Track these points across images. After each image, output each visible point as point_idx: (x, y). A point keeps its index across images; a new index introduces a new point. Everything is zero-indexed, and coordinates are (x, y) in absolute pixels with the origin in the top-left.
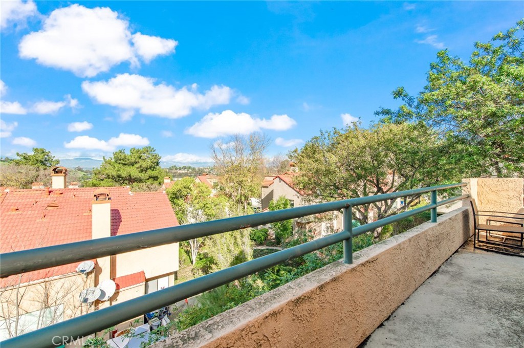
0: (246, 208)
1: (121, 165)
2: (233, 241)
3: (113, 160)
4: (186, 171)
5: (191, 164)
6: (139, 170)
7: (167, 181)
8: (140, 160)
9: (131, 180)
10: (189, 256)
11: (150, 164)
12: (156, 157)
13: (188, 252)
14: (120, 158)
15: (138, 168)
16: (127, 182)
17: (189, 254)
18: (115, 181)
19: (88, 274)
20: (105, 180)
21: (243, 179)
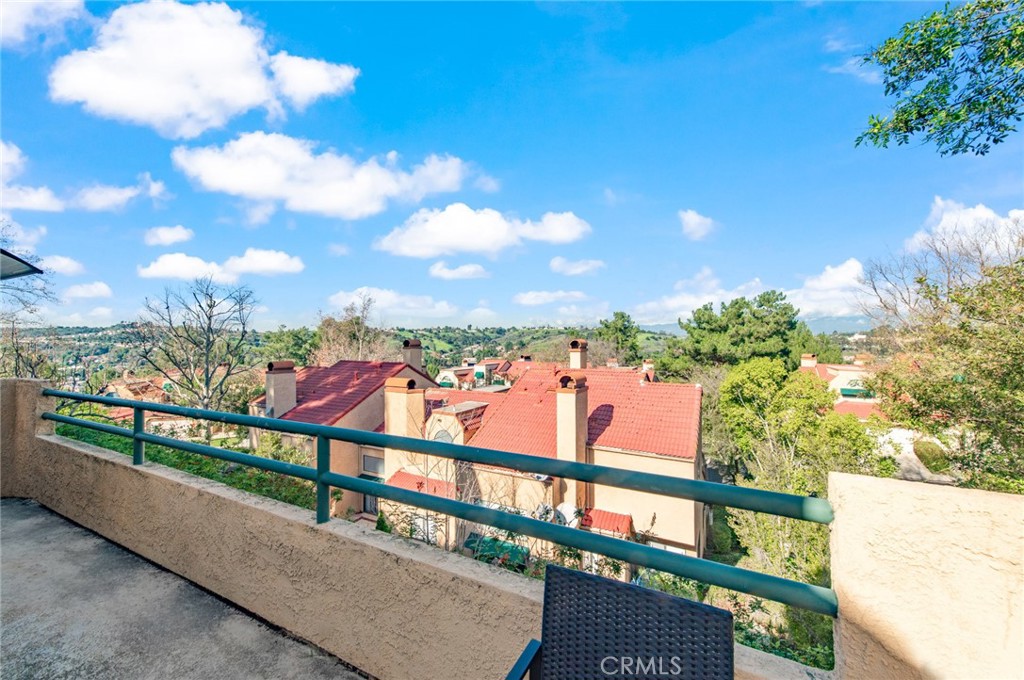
1: (704, 331)
3: (693, 324)
14: (703, 318)
20: (681, 357)
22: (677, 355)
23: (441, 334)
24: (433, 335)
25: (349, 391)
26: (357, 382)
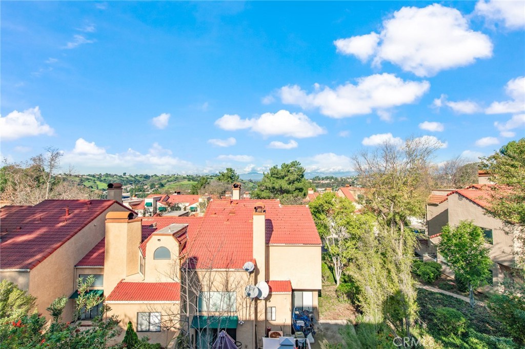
0: (402, 231)
1: (275, 178)
2: (385, 273)
3: (270, 175)
4: (328, 181)
5: (333, 174)
6: (288, 182)
7: (310, 192)
8: (289, 173)
9: (282, 191)
10: (332, 273)
11: (296, 176)
12: (301, 170)
13: (331, 269)
14: (274, 172)
15: (287, 181)
16: (279, 193)
17: (332, 271)
18: (271, 192)
19: (251, 273)
20: (265, 191)
21: (397, 194)
22: (262, 189)
23: (102, 179)
24: (96, 179)
25: (61, 224)
26: (68, 217)
